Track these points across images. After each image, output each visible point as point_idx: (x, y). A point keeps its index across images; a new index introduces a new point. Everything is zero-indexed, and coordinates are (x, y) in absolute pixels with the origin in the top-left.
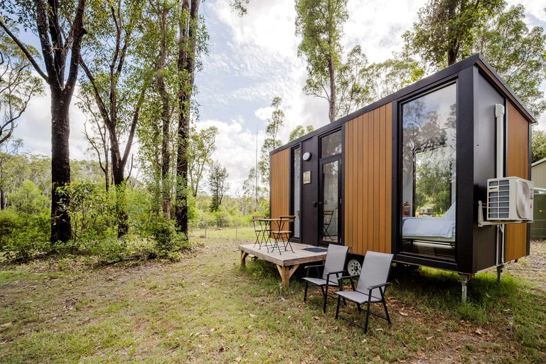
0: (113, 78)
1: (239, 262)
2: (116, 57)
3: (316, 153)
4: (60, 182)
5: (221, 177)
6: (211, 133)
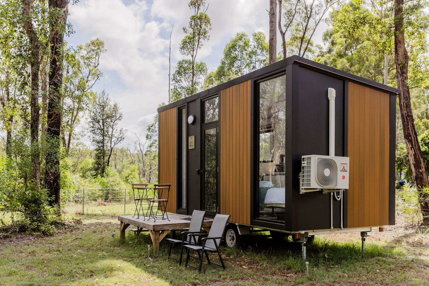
5: (110, 120)
6: (93, 50)
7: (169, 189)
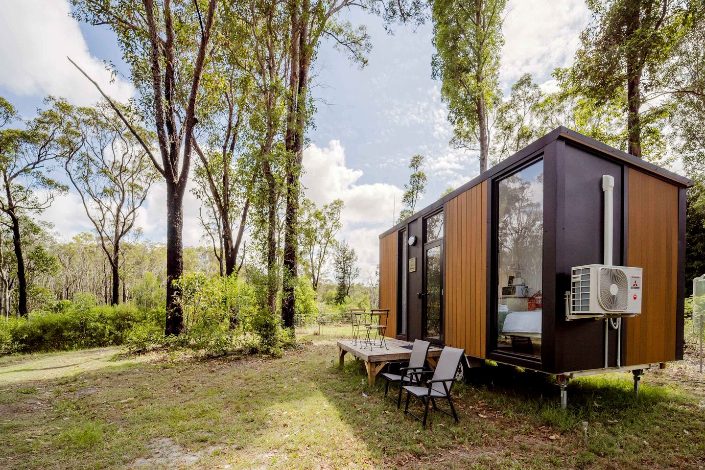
0: (226, 160)
1: (337, 360)
2: (228, 136)
3: (420, 237)
4: (174, 276)
5: (348, 261)
6: (336, 208)
7: (387, 314)
